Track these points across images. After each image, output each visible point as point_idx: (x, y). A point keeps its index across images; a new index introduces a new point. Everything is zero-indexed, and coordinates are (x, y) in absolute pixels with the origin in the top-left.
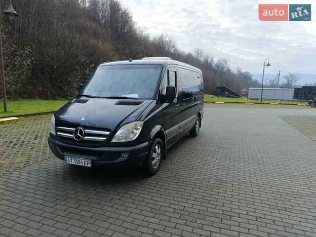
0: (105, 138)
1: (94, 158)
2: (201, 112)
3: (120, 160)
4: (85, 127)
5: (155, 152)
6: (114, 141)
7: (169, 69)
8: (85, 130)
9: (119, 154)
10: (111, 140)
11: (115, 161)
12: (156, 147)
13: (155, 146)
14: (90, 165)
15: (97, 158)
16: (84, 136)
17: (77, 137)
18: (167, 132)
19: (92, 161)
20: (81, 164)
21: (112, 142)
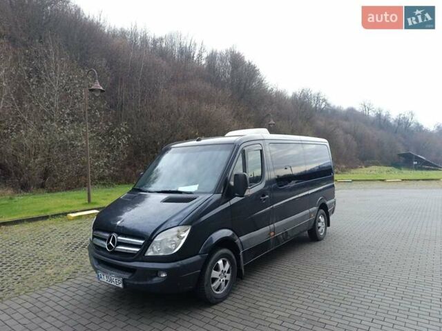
0: (138, 250)
1: (127, 276)
2: (328, 203)
3: (156, 280)
4: (119, 234)
5: (217, 269)
6: (150, 253)
7: (245, 149)
8: (119, 238)
9: (156, 272)
10: (145, 253)
11: (149, 282)
12: (220, 262)
13: (218, 260)
14: (121, 286)
15: (130, 277)
16: (117, 246)
17: (110, 246)
18: (242, 238)
19: (124, 280)
20: (113, 283)
21: (146, 255)
